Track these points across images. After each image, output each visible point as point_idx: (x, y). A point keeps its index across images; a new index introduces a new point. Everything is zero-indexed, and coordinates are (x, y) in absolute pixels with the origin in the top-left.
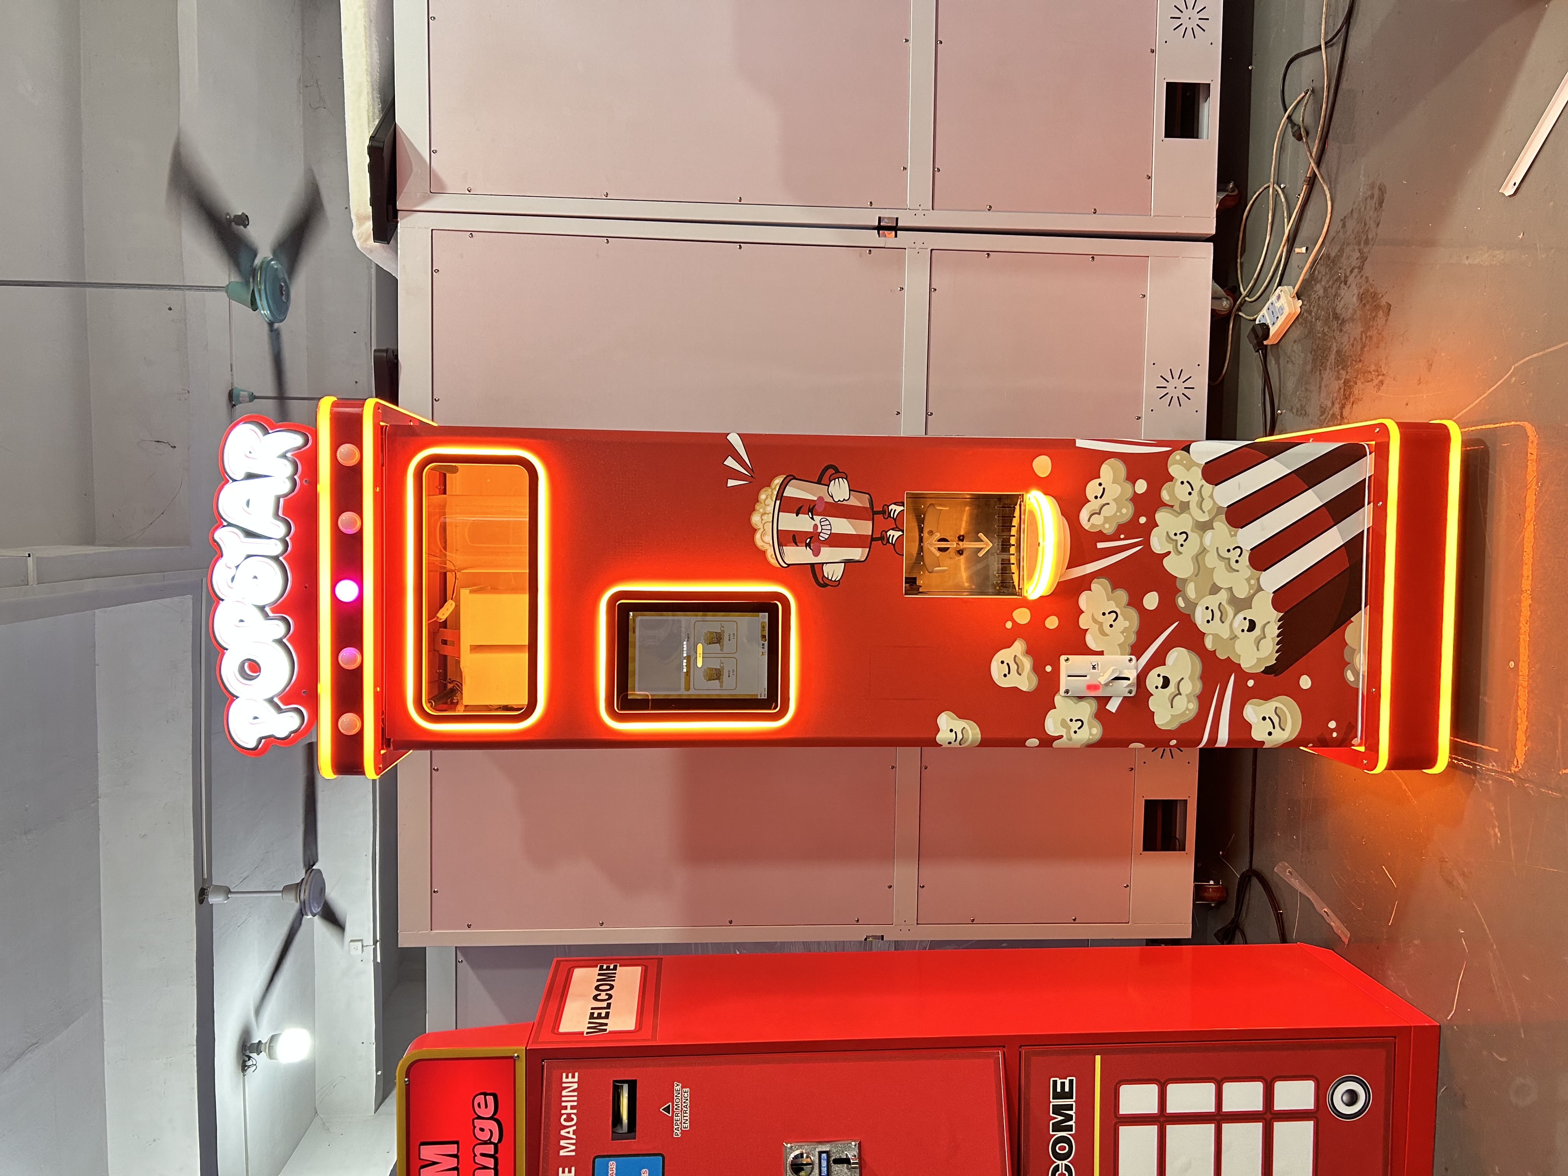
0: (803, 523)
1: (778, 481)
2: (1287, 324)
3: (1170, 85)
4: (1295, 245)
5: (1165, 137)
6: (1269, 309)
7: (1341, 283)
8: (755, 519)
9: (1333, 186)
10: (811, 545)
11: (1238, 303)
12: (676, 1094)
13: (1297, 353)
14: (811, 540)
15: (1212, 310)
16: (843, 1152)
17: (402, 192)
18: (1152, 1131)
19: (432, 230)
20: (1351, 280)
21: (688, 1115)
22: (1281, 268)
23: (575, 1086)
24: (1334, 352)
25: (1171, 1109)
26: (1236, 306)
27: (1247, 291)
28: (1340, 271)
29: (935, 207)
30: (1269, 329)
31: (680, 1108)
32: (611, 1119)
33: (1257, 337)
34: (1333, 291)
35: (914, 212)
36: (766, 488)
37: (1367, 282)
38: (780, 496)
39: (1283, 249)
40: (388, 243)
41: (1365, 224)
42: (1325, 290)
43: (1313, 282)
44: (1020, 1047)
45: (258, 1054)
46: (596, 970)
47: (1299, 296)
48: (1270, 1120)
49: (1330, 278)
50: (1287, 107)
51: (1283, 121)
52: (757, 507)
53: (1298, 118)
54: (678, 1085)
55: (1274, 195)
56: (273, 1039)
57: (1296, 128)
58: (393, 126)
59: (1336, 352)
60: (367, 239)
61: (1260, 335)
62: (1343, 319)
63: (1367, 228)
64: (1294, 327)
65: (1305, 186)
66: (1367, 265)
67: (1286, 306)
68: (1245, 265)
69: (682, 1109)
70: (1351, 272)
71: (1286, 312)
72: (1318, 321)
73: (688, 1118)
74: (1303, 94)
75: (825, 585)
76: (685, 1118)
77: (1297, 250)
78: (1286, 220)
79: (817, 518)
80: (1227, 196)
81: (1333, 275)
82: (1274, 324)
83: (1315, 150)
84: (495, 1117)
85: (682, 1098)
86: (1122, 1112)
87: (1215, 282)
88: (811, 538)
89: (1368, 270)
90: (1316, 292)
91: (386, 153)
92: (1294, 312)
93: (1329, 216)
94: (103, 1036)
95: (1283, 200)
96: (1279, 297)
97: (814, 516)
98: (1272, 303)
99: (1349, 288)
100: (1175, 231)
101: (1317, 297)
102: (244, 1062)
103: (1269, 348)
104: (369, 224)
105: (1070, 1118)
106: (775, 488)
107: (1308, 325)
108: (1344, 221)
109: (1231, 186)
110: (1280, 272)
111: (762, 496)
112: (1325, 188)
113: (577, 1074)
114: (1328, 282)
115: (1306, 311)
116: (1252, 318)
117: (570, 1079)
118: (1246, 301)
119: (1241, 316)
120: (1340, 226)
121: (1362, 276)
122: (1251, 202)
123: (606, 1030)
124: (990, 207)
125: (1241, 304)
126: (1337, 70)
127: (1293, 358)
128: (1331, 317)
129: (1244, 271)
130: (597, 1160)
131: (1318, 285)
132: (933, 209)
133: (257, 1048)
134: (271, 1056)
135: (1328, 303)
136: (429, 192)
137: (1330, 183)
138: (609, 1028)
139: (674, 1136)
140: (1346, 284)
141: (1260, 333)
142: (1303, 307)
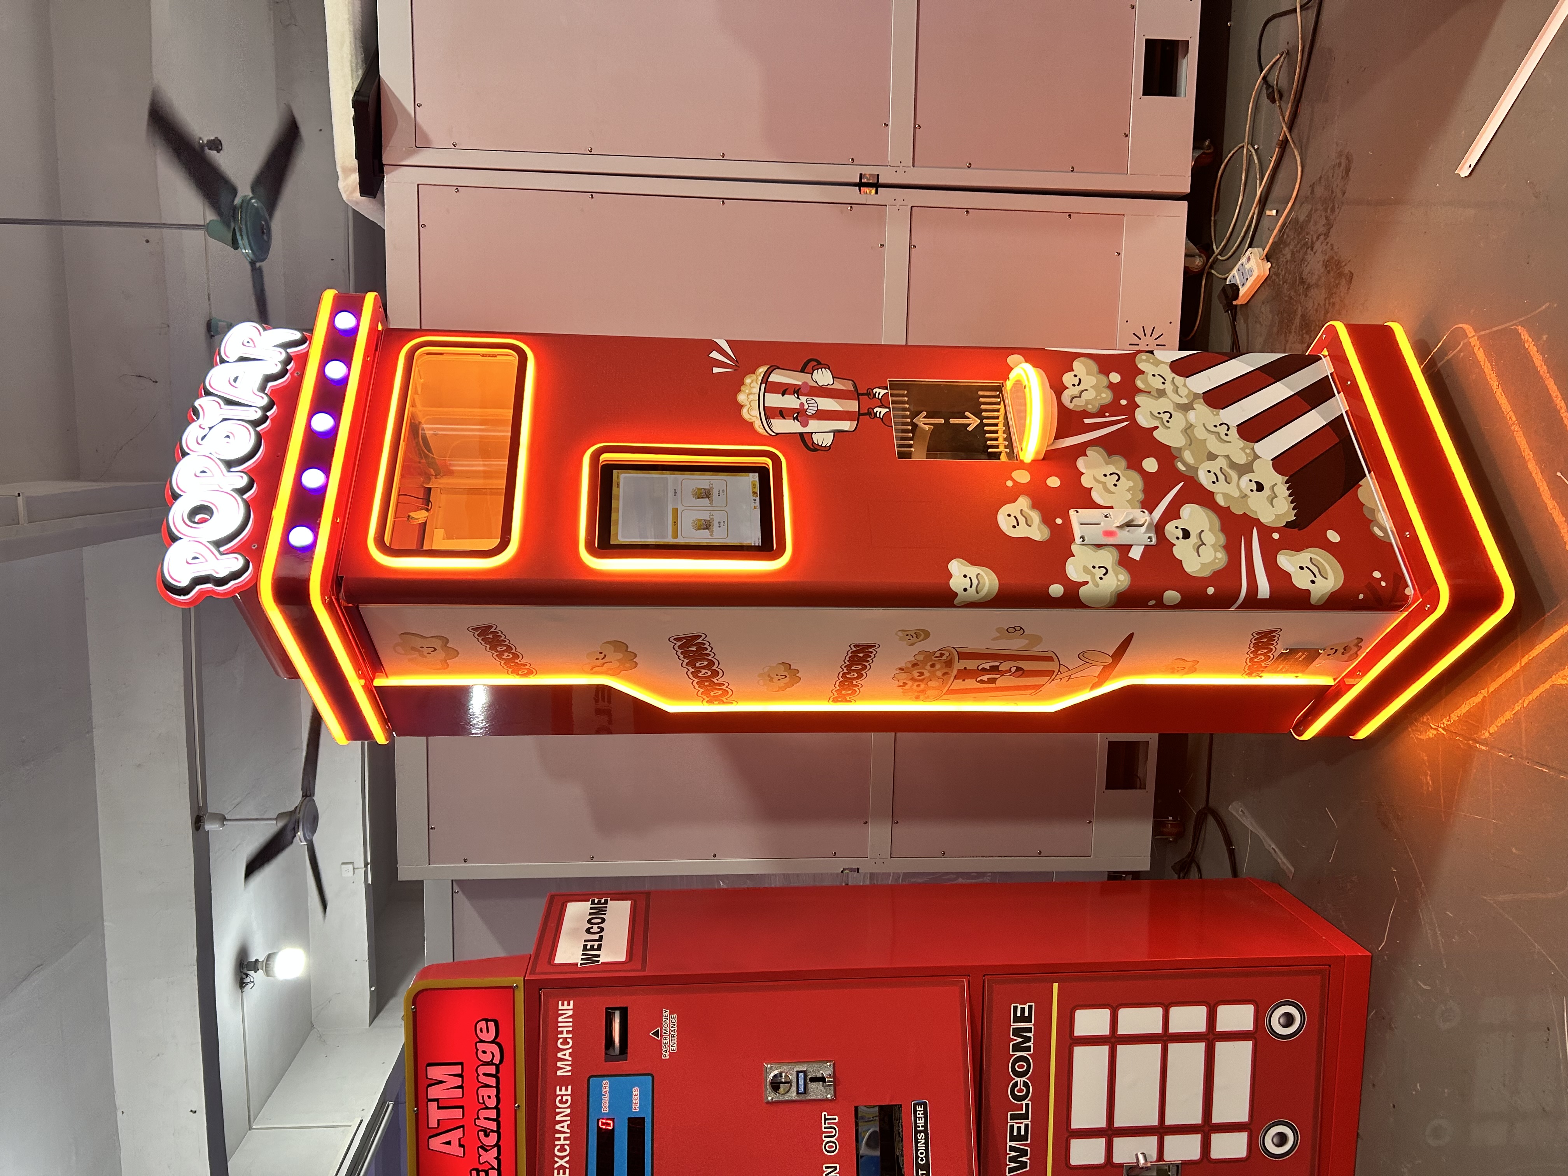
0: (790, 402)
1: (762, 370)
2: (1256, 285)
3: (1148, 41)
4: (1266, 207)
5: (1143, 95)
6: (1239, 270)
7: (1308, 248)
8: (741, 398)
9: (1304, 151)
10: (799, 418)
11: (1211, 260)
12: (664, 1020)
13: (1265, 314)
14: (799, 415)
15: (1185, 267)
16: (819, 1071)
17: (387, 147)
18: (1104, 1051)
19: (418, 185)
20: (1317, 245)
21: (675, 1038)
22: (1252, 229)
23: (571, 1013)
24: (1299, 315)
25: (1122, 1030)
26: (1209, 264)
27: (1219, 249)
28: (1307, 237)
29: (916, 164)
30: (1238, 289)
31: (668, 1032)
32: (604, 1042)
33: (1227, 297)
34: (1300, 257)
35: (895, 169)
36: (752, 375)
37: (1332, 249)
38: (765, 380)
39: (1254, 210)
40: (375, 198)
41: (1332, 192)
42: (1293, 253)
43: (1282, 246)
44: (984, 976)
45: (255, 972)
46: (588, 904)
47: (1268, 258)
48: (1212, 1041)
49: (1298, 243)
50: (1263, 64)
51: (1259, 81)
52: (743, 388)
53: (1273, 80)
54: (666, 1012)
55: (1248, 156)
56: (269, 957)
57: (1271, 90)
58: (377, 80)
59: (1301, 316)
60: (353, 191)
61: (1230, 296)
62: (1309, 284)
63: (1334, 194)
64: (1262, 288)
65: (1277, 149)
66: (1333, 231)
67: (1255, 268)
68: (1219, 223)
69: (670, 1033)
70: (1318, 238)
71: (1256, 274)
72: (1285, 284)
73: (675, 1042)
74: (1279, 56)
75: (815, 450)
76: (673, 1041)
77: (1268, 213)
78: (1258, 182)
79: (803, 399)
80: (1203, 153)
81: (1301, 240)
82: (1243, 285)
83: (1288, 113)
84: (496, 1041)
85: (670, 1023)
86: (1076, 1034)
87: (1189, 240)
88: (798, 413)
89: (1332, 239)
90: (1284, 255)
91: (371, 109)
92: (1262, 274)
93: (1299, 181)
94: (105, 957)
95: (1256, 161)
96: (1249, 259)
97: (800, 397)
98: (1242, 265)
99: (1315, 254)
100: (1150, 190)
101: (1285, 261)
102: (242, 980)
103: (1238, 308)
104: (355, 177)
105: (1028, 1039)
106: (760, 375)
107: (1276, 287)
108: (1312, 187)
109: (1207, 143)
110: (1251, 233)
111: (748, 380)
112: (1296, 153)
113: (572, 1002)
114: (1296, 246)
115: (1274, 274)
116: (1223, 277)
117: (566, 1007)
118: (1218, 259)
119: (1213, 274)
120: (1309, 192)
121: (1328, 243)
122: (1226, 161)
123: (598, 961)
124: (970, 164)
125: (1214, 262)
126: (1311, 34)
127: (1261, 319)
128: (1298, 281)
129: (1218, 228)
130: (591, 1079)
131: (1287, 249)
132: (913, 166)
133: (255, 966)
134: (267, 973)
135: (1295, 267)
136: (414, 147)
137: (1301, 148)
138: (602, 960)
139: (663, 1058)
140: (1312, 250)
141: (1230, 293)
142: (1272, 269)
